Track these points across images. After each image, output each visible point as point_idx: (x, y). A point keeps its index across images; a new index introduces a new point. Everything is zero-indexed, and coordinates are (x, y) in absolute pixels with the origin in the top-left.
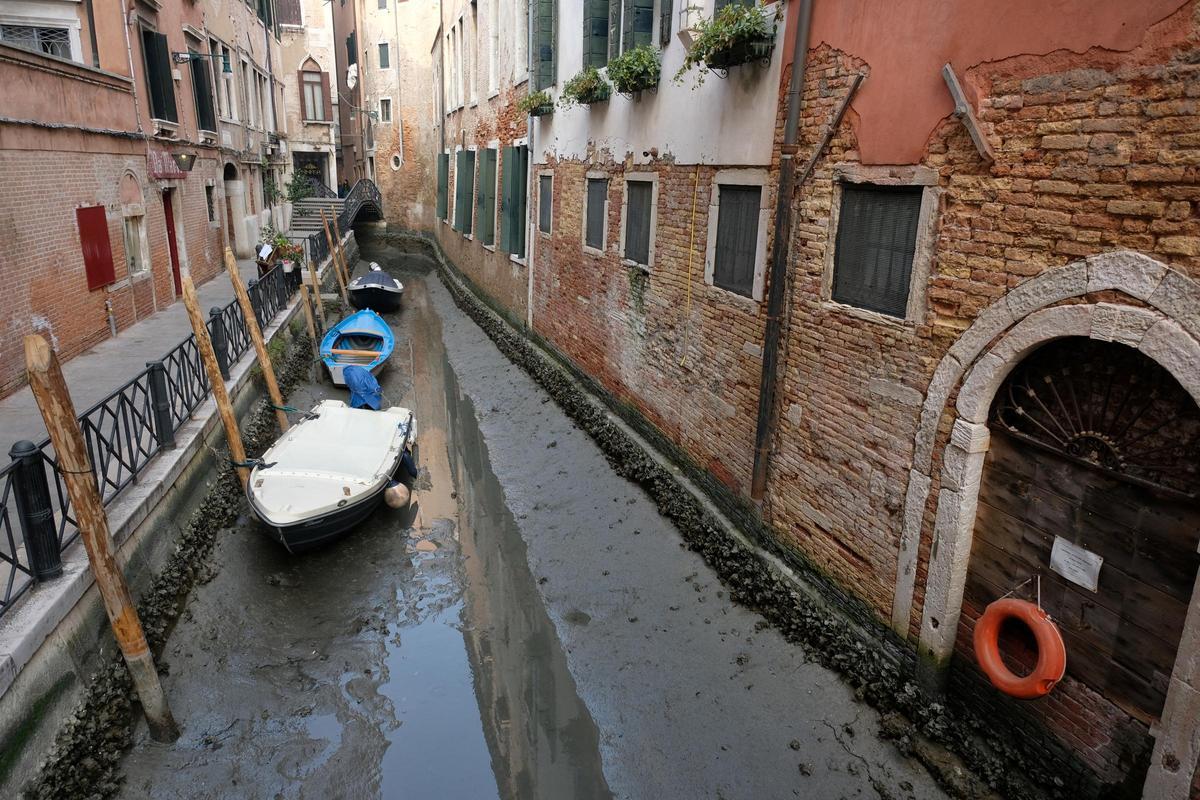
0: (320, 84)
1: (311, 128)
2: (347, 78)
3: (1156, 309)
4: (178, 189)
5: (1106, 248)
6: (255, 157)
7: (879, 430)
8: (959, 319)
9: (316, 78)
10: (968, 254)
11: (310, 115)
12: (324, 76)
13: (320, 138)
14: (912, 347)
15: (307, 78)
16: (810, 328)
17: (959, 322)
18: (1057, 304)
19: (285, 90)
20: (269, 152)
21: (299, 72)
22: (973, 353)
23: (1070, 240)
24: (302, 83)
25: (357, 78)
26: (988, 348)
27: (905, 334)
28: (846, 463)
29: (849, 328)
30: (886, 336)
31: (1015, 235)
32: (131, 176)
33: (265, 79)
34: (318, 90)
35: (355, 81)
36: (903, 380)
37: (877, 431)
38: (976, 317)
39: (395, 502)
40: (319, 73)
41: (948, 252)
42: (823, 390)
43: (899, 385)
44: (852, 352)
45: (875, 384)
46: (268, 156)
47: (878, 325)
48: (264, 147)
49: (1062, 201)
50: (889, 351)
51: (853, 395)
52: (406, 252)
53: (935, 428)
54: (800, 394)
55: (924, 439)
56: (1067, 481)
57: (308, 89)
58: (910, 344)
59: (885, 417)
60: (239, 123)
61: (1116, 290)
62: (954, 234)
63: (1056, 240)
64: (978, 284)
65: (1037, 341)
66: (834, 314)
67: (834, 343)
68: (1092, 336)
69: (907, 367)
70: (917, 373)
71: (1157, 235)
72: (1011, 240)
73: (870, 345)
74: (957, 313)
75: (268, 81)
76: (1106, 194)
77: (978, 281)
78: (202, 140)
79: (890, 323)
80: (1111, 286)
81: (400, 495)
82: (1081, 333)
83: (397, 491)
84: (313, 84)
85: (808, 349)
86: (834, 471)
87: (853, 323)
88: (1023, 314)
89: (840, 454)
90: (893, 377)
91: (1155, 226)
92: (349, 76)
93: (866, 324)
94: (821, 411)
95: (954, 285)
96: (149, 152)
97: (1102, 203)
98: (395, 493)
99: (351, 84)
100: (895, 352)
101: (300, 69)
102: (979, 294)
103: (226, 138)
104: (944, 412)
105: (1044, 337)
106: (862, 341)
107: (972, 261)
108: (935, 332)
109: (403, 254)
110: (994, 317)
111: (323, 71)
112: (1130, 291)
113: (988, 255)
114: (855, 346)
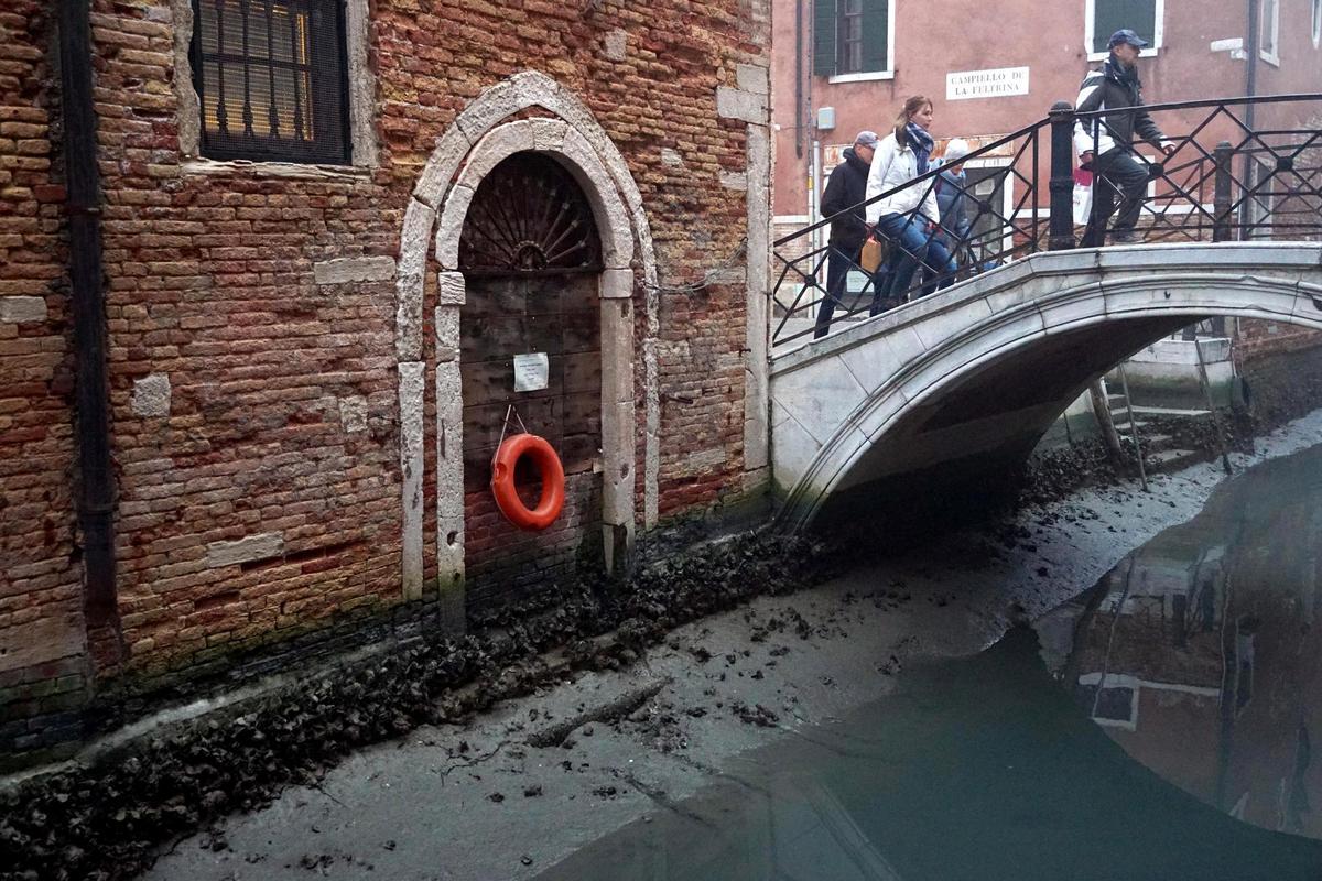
3: (562, 119)
5: (520, 69)
7: (343, 335)
8: (417, 153)
10: (414, 73)
14: (374, 201)
16: (166, 215)
17: (416, 158)
18: (500, 123)
22: (441, 190)
23: (496, 60)
26: (453, 180)
27: (358, 186)
28: (293, 419)
29: (260, 198)
30: (333, 193)
31: (454, 52)
36: (367, 251)
37: (341, 339)
38: (434, 148)
41: (393, 71)
42: (222, 319)
43: (363, 259)
44: (272, 236)
45: (324, 270)
47: (314, 180)
49: (485, 21)
50: (338, 216)
51: (287, 303)
53: (421, 295)
54: (159, 351)
55: (410, 315)
56: (513, 298)
58: (369, 198)
59: (351, 312)
61: (536, 105)
62: (397, 49)
63: (485, 60)
64: (430, 108)
65: (498, 162)
66: (219, 181)
67: (231, 230)
68: (538, 148)
69: (371, 229)
70: (384, 235)
71: (547, 57)
72: (450, 58)
73: (308, 215)
74: (413, 147)
76: (515, 18)
77: (428, 105)
79: (335, 175)
80: (533, 102)
82: (528, 147)
85: (168, 257)
86: (270, 445)
87: (266, 186)
88: (477, 137)
89: (281, 410)
90: (353, 250)
91: (546, 49)
93: (294, 184)
94: (223, 359)
95: (408, 112)
97: (514, 26)
100: (349, 214)
102: (434, 120)
104: (427, 270)
105: (503, 157)
106: (288, 213)
107: (420, 82)
108: (398, 174)
110: (451, 143)
112: (548, 106)
113: (434, 75)
114: (276, 223)
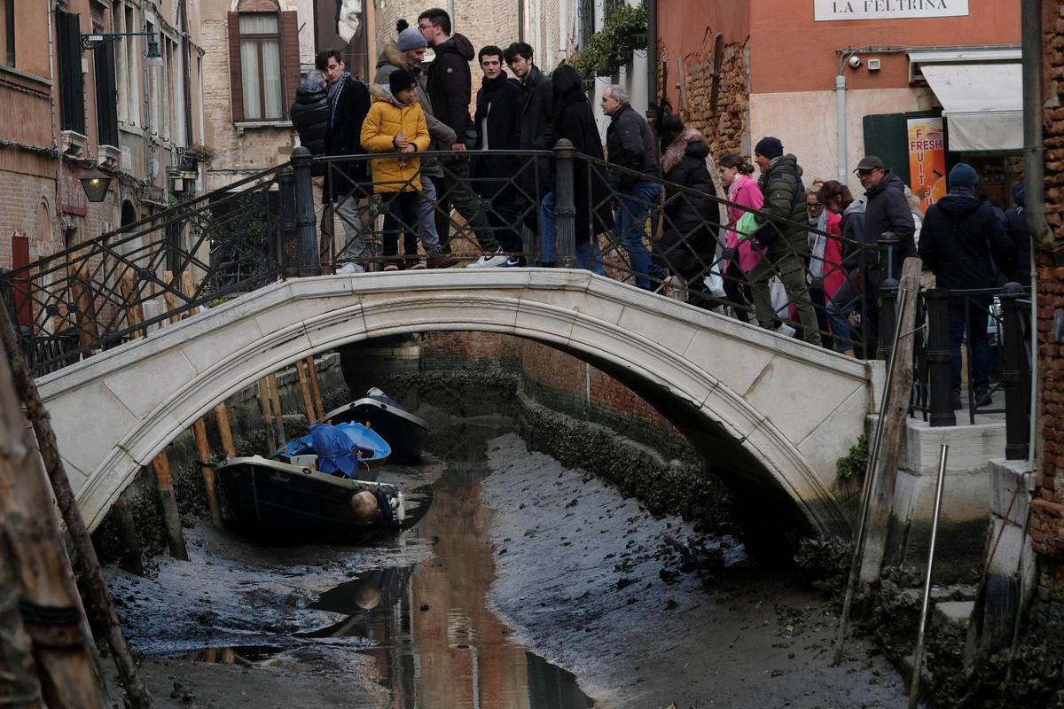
0: (277, 38)
1: (253, 139)
2: (338, 19)
4: (78, 230)
6: (157, 195)
9: (269, 26)
11: (252, 109)
12: (287, 22)
13: (272, 160)
15: (247, 27)
19: (204, 58)
20: (179, 186)
21: (230, 15)
24: (236, 40)
25: (362, 16)
32: (45, 205)
33: (175, 45)
34: (271, 52)
35: (356, 23)
39: (361, 509)
40: (276, 14)
46: (176, 194)
48: (172, 176)
52: (463, 414)
57: (249, 52)
60: (141, 133)
75: (180, 48)
78: (102, 160)
81: (367, 500)
83: (364, 497)
84: (259, 40)
92: (344, 12)
96: (61, 175)
98: (362, 498)
99: (347, 31)
101: (233, 9)
103: (128, 160)
109: (456, 420)
111: (284, 8)
